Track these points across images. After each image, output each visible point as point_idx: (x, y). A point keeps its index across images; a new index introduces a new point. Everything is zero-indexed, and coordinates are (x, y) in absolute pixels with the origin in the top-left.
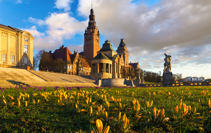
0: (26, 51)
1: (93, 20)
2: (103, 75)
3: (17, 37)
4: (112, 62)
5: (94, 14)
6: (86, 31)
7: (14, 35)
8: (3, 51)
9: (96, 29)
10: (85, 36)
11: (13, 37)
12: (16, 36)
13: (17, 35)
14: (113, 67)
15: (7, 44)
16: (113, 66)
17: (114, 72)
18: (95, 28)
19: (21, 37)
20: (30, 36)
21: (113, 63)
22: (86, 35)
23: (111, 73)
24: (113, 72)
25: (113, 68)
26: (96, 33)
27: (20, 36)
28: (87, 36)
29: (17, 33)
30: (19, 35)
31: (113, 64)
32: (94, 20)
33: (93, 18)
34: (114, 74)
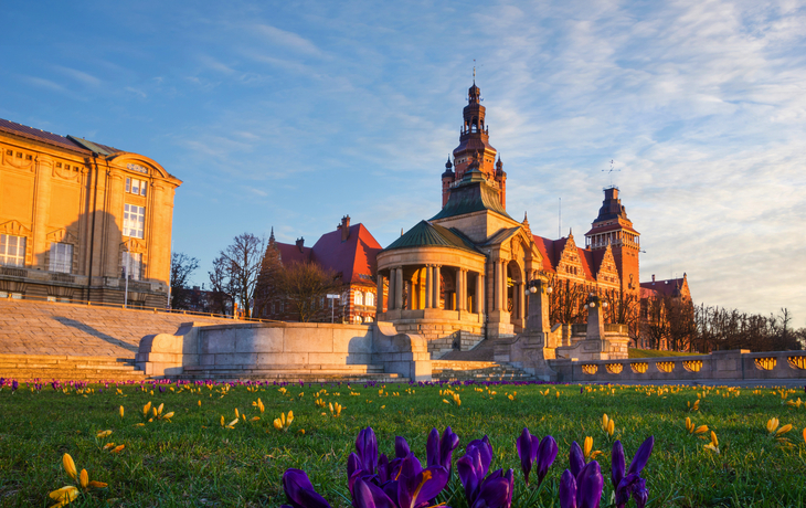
0: (133, 232)
1: (475, 122)
2: (426, 320)
3: (90, 173)
4: (482, 259)
5: (481, 103)
6: (449, 165)
7: (72, 165)
8: (9, 225)
9: (488, 153)
10: (444, 183)
11: (71, 173)
12: (86, 170)
13: (87, 164)
14: (491, 285)
15: (34, 199)
16: (491, 280)
17: (495, 308)
18: (482, 151)
19: (108, 174)
20: (158, 174)
21: (487, 264)
22: (449, 179)
23: (474, 311)
24: (490, 309)
25: (491, 290)
26: (487, 166)
27: (102, 172)
28: (453, 181)
29: (87, 160)
30: (97, 169)
31: (491, 272)
32: (482, 122)
33: (477, 117)
34: (492, 315)
